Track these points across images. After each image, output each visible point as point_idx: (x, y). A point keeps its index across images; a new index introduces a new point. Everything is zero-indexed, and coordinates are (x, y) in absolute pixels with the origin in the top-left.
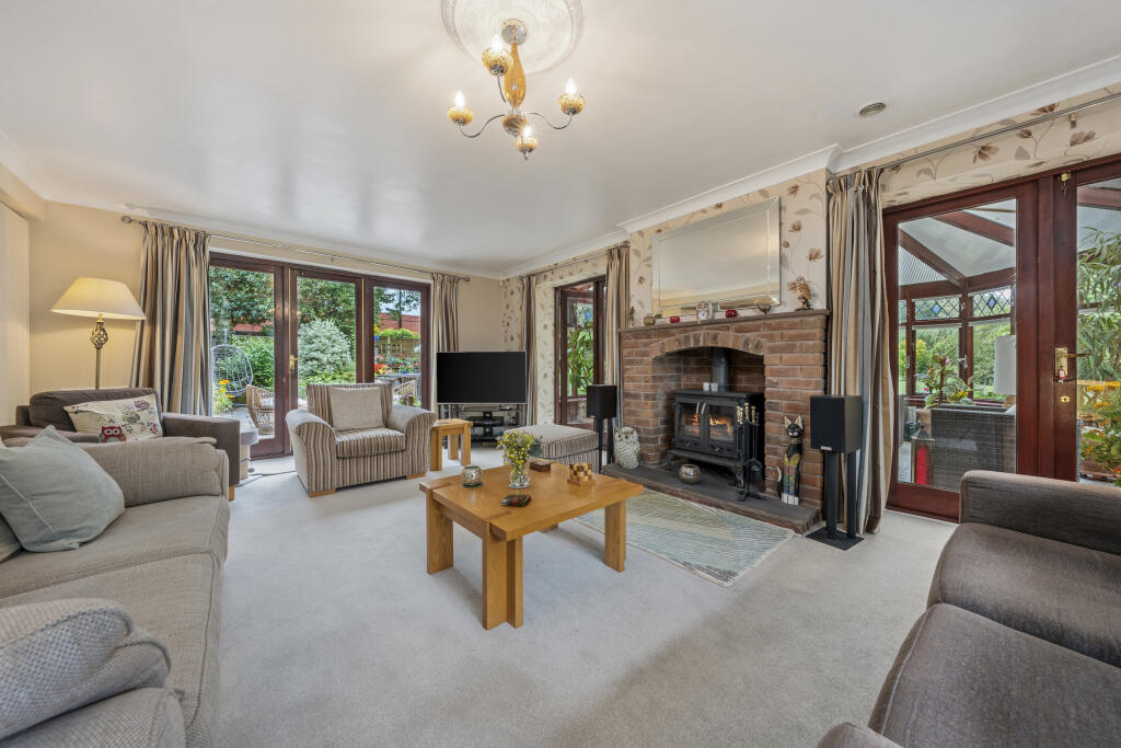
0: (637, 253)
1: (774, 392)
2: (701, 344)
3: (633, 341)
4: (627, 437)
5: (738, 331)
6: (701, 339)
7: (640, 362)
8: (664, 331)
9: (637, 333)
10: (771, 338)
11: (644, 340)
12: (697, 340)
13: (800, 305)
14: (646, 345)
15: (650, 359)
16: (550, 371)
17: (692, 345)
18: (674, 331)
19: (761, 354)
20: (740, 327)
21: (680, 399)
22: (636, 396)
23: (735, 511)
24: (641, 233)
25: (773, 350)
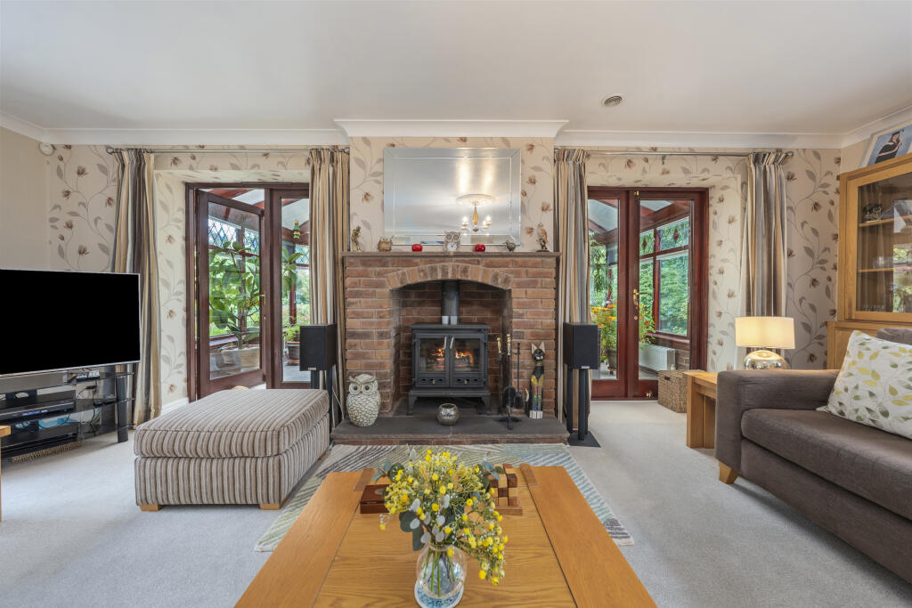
0: (361, 164)
1: (520, 322)
2: (450, 276)
3: (361, 268)
4: (367, 388)
5: (488, 266)
6: (450, 270)
7: (373, 294)
8: (404, 260)
9: (367, 260)
10: (518, 274)
11: (377, 269)
12: (445, 272)
13: (539, 248)
14: (379, 274)
15: (387, 290)
16: (179, 306)
17: (439, 277)
18: (418, 260)
19: (509, 288)
20: (491, 262)
21: (420, 335)
22: (366, 335)
23: (510, 441)
24: (366, 140)
25: (519, 285)
